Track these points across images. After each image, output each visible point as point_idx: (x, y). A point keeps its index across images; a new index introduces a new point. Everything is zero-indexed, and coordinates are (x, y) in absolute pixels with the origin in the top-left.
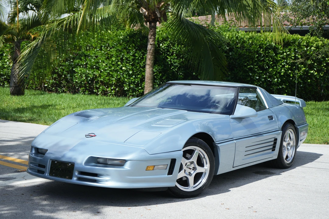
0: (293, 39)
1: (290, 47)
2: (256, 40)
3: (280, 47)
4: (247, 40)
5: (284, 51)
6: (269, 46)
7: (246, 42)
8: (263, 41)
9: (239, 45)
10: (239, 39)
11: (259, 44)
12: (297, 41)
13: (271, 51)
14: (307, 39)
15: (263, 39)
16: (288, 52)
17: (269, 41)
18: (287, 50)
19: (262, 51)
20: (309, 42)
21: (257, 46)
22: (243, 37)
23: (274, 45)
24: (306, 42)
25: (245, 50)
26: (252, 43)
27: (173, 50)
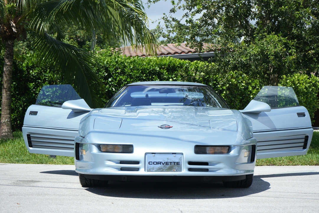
0: (180, 63)
1: (176, 72)
2: (138, 64)
3: (165, 72)
4: (128, 64)
5: (170, 76)
6: (152, 70)
7: (127, 67)
8: (145, 65)
9: (119, 71)
10: (119, 63)
11: (141, 68)
12: (184, 65)
13: (155, 76)
14: (195, 64)
15: (146, 63)
16: (174, 77)
17: (152, 66)
18: (174, 76)
19: (144, 77)
20: (198, 67)
21: (139, 71)
22: (123, 61)
23: (158, 69)
24: (195, 67)
25: (126, 75)
26: (133, 67)
27: (45, 77)
